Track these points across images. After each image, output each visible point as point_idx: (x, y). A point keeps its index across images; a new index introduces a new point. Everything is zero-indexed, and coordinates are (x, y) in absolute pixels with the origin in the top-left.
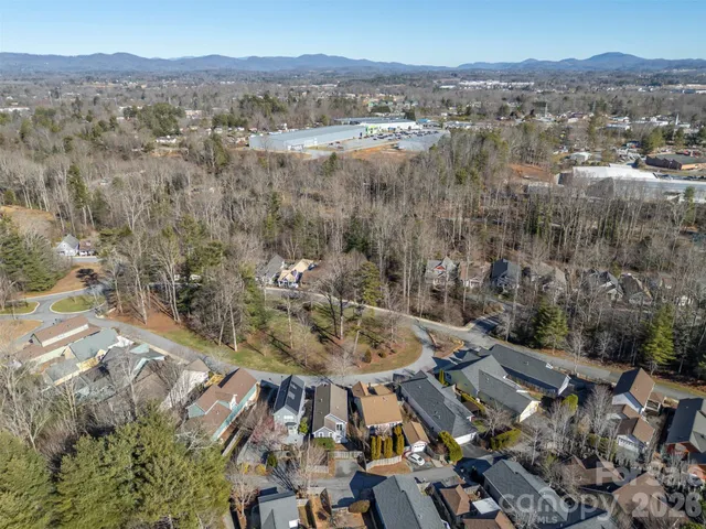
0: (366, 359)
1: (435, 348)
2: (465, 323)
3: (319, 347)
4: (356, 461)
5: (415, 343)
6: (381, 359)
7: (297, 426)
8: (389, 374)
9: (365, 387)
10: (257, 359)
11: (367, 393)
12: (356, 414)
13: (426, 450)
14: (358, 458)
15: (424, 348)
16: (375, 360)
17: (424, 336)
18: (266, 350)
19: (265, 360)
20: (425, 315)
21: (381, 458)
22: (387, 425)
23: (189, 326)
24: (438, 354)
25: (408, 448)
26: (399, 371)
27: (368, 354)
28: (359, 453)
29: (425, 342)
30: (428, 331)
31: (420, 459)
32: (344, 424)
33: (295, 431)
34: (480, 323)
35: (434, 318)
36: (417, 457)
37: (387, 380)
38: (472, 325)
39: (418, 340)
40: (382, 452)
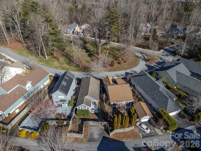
0: (112, 65)
1: (146, 60)
2: (159, 49)
3: (89, 59)
4: (103, 128)
5: (136, 58)
6: (119, 65)
7: (67, 102)
8: (123, 72)
9: (110, 79)
10: (56, 63)
11: (111, 82)
12: (104, 95)
13: (149, 121)
14: (105, 126)
15: (140, 60)
16: (116, 65)
17: (140, 55)
18: (62, 59)
19: (60, 63)
20: (139, 46)
21: (120, 128)
22: (124, 103)
23: (28, 48)
24: (148, 63)
25: (138, 120)
26: (128, 71)
27: (112, 62)
28: (105, 123)
29: (140, 58)
30: (141, 53)
31: (147, 129)
32: (97, 101)
33: (66, 105)
34: (166, 50)
35: (144, 47)
36: (144, 127)
37: (122, 75)
38: (162, 51)
39: (137, 57)
40: (121, 124)
